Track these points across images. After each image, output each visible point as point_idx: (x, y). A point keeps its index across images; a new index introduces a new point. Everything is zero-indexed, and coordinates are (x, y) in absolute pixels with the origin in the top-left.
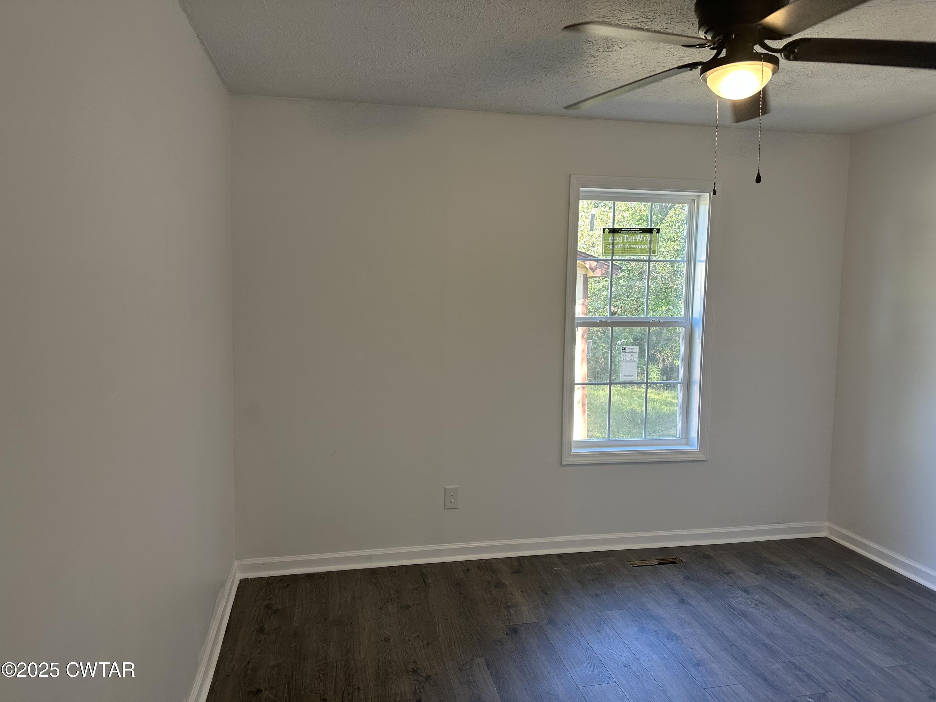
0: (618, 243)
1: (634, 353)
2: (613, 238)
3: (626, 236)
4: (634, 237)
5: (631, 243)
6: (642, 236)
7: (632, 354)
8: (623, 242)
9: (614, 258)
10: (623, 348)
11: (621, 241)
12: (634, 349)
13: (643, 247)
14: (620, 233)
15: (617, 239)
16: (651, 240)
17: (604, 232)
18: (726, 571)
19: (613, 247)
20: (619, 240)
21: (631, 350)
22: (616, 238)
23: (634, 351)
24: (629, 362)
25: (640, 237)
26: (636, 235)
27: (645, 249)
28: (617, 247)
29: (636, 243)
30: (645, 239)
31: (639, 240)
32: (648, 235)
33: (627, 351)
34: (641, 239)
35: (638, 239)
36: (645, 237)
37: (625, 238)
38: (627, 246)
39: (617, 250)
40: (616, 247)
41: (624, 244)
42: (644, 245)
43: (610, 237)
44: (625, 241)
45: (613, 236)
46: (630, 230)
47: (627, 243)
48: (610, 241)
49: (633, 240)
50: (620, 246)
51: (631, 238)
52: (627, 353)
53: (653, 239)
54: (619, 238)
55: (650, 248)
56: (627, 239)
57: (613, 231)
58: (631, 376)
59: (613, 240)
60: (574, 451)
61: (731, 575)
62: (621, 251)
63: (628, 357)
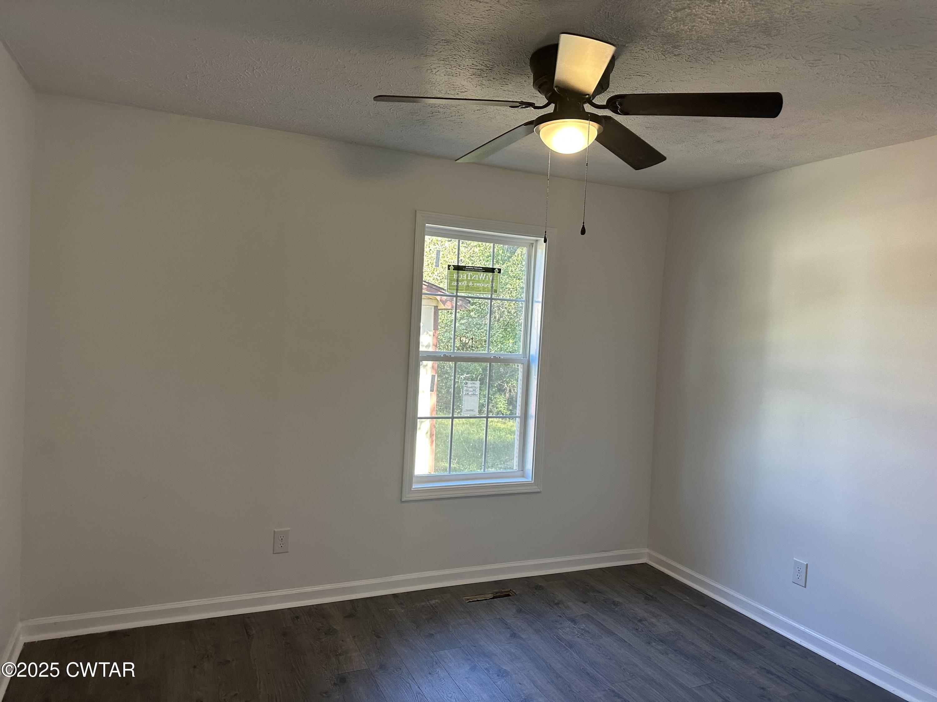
0: (463, 281)
2: (458, 275)
3: (470, 273)
4: (477, 276)
5: (474, 281)
6: (485, 275)
7: (474, 389)
8: (467, 279)
9: (458, 294)
10: (466, 383)
11: (465, 278)
12: (476, 384)
13: (486, 286)
14: (464, 270)
15: (462, 276)
16: (493, 279)
17: (449, 269)
19: (458, 284)
20: (463, 277)
21: (473, 385)
22: (460, 275)
23: (475, 386)
24: (471, 396)
25: (483, 275)
26: (479, 273)
28: (461, 284)
29: (479, 281)
30: (487, 278)
31: (482, 278)
32: (490, 274)
33: (469, 385)
34: (484, 278)
35: (481, 278)
36: (487, 276)
37: (469, 276)
38: (471, 283)
39: (461, 287)
40: (460, 284)
41: (468, 281)
42: (486, 283)
43: (455, 274)
44: (469, 278)
45: (458, 273)
46: (474, 269)
47: (471, 280)
48: (455, 278)
49: (476, 278)
50: (465, 283)
51: (475, 276)
52: (470, 387)
53: (495, 278)
54: (463, 275)
55: (492, 287)
56: (471, 277)
57: (458, 268)
58: (472, 410)
59: (458, 277)
60: (415, 486)
62: (465, 287)
63: (470, 391)
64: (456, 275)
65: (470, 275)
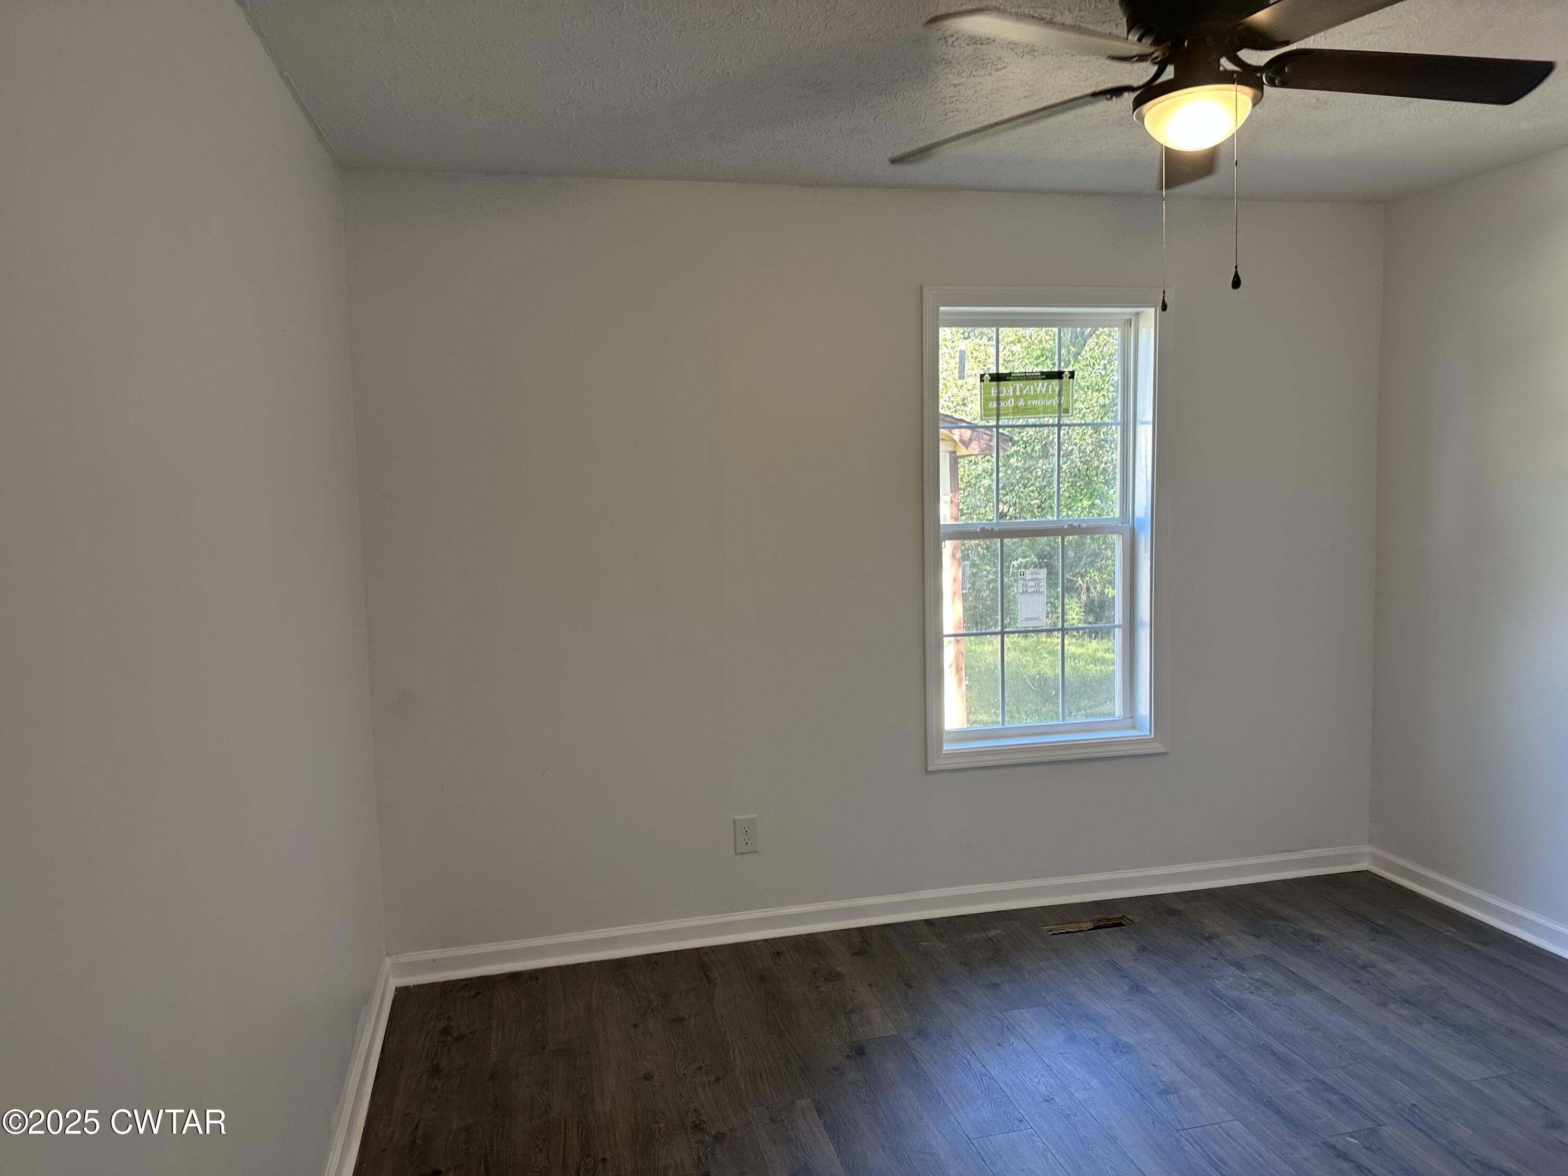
0: (1007, 398)
1: (1039, 580)
2: (998, 389)
3: (1019, 384)
4: (1032, 387)
5: (1027, 397)
6: (1046, 384)
7: (1038, 582)
8: (1014, 396)
9: (1001, 423)
10: (1022, 574)
11: (1011, 394)
12: (1039, 574)
13: (1048, 403)
14: (1009, 380)
15: (1005, 391)
16: (1060, 391)
17: (982, 380)
18: (1206, 935)
19: (998, 404)
20: (1007, 392)
21: (1035, 576)
22: (1002, 389)
23: (1039, 577)
24: (1032, 595)
25: (1043, 386)
26: (1035, 382)
27: (1051, 405)
28: (1005, 404)
29: (1035, 397)
30: (1050, 390)
31: (1041, 391)
32: (1055, 382)
33: (1028, 577)
34: (1044, 390)
35: (1038, 390)
36: (1050, 387)
37: (1018, 389)
38: (1022, 401)
39: (1005, 410)
40: (1002, 404)
41: (1017, 399)
42: (1049, 399)
44: (1018, 393)
45: (998, 386)
46: (1025, 376)
47: (1021, 396)
48: (993, 395)
49: (1030, 391)
50: (1011, 403)
51: (1028, 387)
52: (1029, 580)
53: (1064, 388)
54: (1007, 388)
55: (1060, 405)
56: (1021, 390)
57: (998, 378)
58: (1036, 619)
59: (998, 393)
60: (947, 747)
61: (1214, 941)
62: (1011, 410)
63: (1030, 587)
64: (994, 390)
65: (1020, 386)
